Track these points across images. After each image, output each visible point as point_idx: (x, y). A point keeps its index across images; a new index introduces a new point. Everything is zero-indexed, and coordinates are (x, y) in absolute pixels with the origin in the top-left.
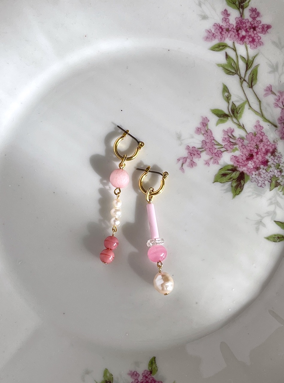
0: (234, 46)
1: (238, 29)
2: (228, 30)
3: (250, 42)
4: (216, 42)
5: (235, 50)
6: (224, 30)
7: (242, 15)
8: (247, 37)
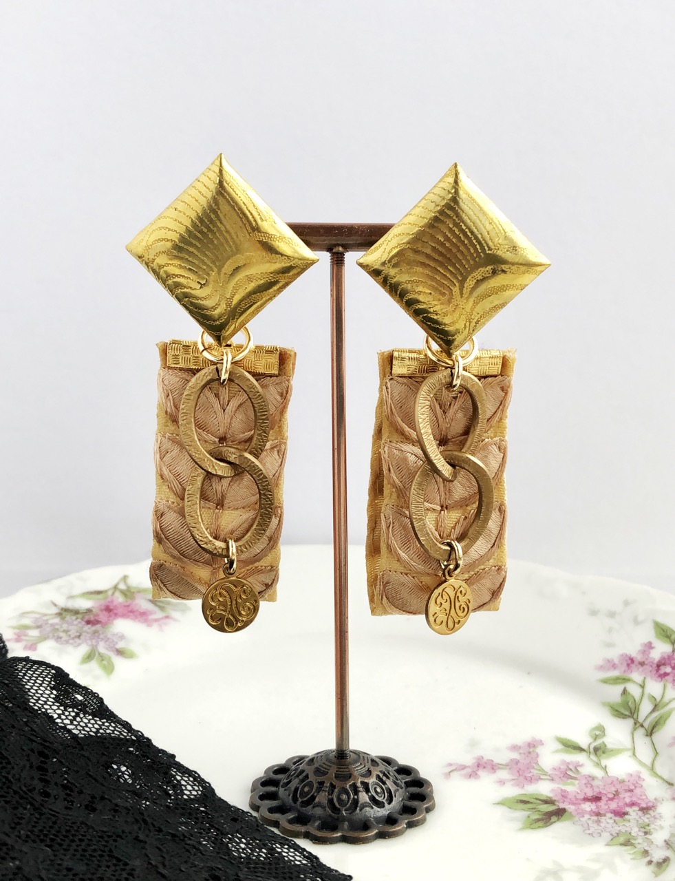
0: (644, 682)
1: (658, 666)
2: (642, 664)
4: (615, 673)
5: (643, 687)
6: (636, 663)
8: (671, 675)
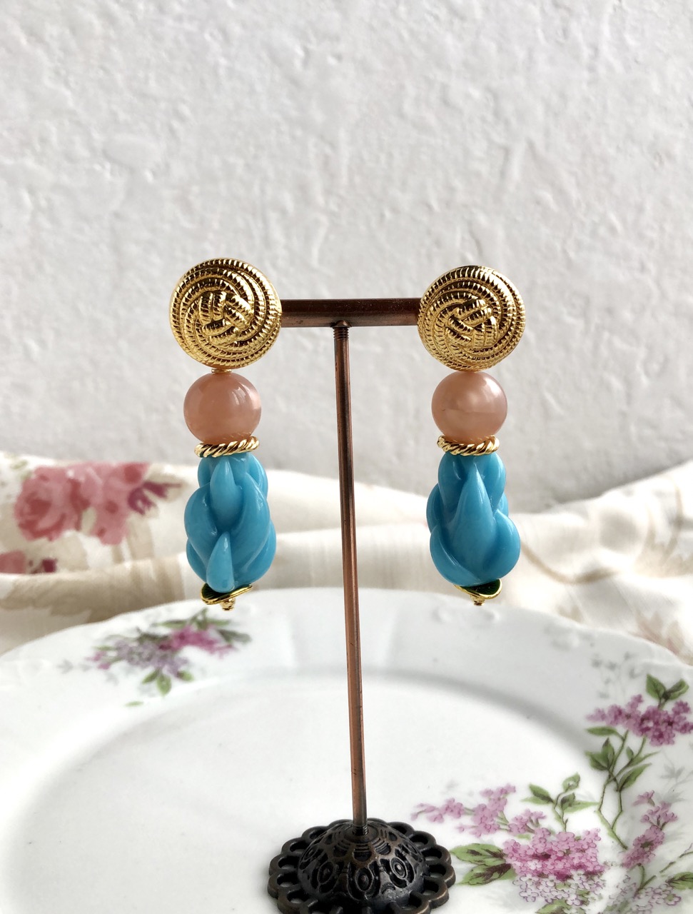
0: (626, 735)
1: (645, 718)
2: (628, 717)
3: (654, 736)
5: (624, 739)
6: (623, 715)
7: (661, 705)
8: (652, 730)
